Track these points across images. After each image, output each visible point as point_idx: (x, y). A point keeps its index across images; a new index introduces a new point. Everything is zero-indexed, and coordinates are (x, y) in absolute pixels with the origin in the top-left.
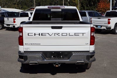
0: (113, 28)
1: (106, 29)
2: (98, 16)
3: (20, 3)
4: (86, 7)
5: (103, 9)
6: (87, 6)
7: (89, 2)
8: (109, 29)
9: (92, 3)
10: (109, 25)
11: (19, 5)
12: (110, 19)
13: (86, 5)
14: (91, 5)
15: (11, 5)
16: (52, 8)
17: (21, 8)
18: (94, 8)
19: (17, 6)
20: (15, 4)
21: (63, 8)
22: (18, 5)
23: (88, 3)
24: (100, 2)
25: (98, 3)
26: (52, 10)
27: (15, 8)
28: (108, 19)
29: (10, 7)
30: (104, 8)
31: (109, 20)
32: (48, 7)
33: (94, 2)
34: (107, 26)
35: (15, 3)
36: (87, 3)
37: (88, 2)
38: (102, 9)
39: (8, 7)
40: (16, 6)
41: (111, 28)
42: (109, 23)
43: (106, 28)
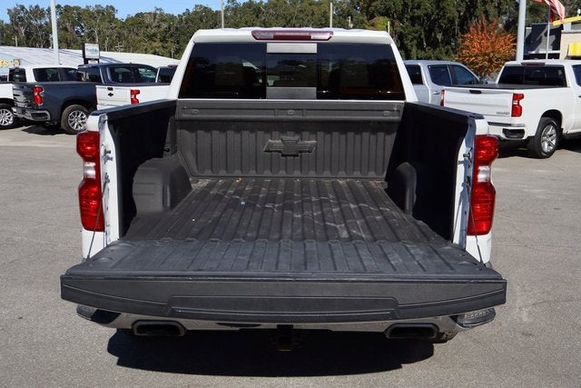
0: (530, 131)
1: (503, 136)
2: (470, 83)
3: (171, 36)
4: (414, 50)
5: (480, 58)
6: (420, 46)
7: (429, 32)
8: (514, 138)
9: (440, 36)
10: (517, 121)
11: (167, 42)
12: (522, 97)
13: (415, 42)
14: (434, 44)
15: (140, 41)
16: (272, 35)
17: (173, 52)
18: (446, 53)
19: (160, 44)
20: (152, 37)
21: (327, 36)
22: (163, 40)
23: (422, 36)
24: (468, 31)
25: (463, 33)
26: (273, 47)
27: (154, 53)
28: (514, 94)
29: (135, 50)
30: (486, 54)
31: (517, 97)
32: (253, 33)
33: (445, 32)
34: (510, 125)
35: (154, 35)
36: (420, 36)
37: (425, 31)
38: (476, 56)
39: (126, 50)
40: (157, 44)
41: (522, 132)
42: (517, 111)
43: (504, 131)
